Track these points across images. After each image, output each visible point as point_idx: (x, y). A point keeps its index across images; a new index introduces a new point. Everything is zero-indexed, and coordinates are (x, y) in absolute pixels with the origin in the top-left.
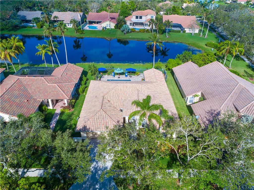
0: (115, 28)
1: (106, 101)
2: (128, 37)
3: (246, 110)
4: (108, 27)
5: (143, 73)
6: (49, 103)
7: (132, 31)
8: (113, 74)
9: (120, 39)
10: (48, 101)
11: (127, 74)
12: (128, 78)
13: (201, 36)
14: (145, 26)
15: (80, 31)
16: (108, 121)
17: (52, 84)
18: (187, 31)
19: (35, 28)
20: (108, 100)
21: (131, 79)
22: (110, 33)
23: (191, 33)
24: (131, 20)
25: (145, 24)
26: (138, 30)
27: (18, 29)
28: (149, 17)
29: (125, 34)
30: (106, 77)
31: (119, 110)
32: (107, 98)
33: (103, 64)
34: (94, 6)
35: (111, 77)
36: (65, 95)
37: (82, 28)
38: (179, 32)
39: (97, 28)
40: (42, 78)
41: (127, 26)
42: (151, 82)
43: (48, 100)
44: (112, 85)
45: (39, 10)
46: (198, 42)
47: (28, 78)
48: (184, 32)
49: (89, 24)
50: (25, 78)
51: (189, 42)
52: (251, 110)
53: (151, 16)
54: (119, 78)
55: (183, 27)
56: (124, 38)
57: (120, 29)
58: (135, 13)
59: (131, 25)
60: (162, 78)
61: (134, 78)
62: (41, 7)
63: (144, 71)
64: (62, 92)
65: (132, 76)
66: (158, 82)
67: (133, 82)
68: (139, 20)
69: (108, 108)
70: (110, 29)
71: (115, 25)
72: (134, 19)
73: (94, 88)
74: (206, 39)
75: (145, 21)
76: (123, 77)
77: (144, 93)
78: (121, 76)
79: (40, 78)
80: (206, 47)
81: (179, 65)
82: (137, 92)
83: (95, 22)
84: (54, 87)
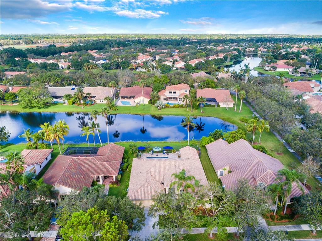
0: (149, 104)
1: (149, 175)
2: (162, 113)
3: (261, 179)
4: (142, 103)
5: (179, 150)
6: (99, 179)
7: (166, 107)
8: (151, 152)
9: (155, 115)
10: (99, 178)
11: (164, 152)
12: (165, 155)
13: (235, 110)
14: (179, 100)
15: (113, 107)
16: (152, 191)
17: (102, 163)
18: (222, 105)
19: (66, 104)
20: (151, 174)
21: (168, 156)
22: (144, 109)
23: (226, 108)
24: (164, 95)
25: (179, 99)
26: (172, 105)
27: (49, 106)
28: (183, 91)
29: (159, 109)
30: (145, 155)
31: (161, 182)
32: (150, 173)
33: (140, 142)
34: (126, 80)
35: (149, 155)
36: (114, 172)
37: (116, 105)
38: (214, 106)
39: (130, 103)
40: (93, 157)
41: (161, 102)
42: (186, 159)
43: (99, 176)
44: (153, 162)
45: (68, 85)
46: (232, 117)
47: (80, 157)
48: (219, 106)
49: (121, 99)
50: (78, 158)
51: (224, 117)
52: (264, 179)
53: (185, 91)
54: (157, 155)
55: (217, 102)
56: (159, 114)
57: (153, 104)
58: (169, 88)
59: (165, 100)
60: (196, 155)
61: (171, 155)
62: (70, 82)
63: (181, 148)
64: (112, 169)
65: (169, 153)
66: (193, 159)
67: (171, 159)
68: (173, 95)
69: (152, 181)
70: (144, 105)
71: (148, 101)
72: (167, 94)
73: (137, 165)
74: (240, 113)
75: (179, 95)
76: (161, 155)
77: (180, 168)
78: (159, 154)
79: (91, 157)
80: (240, 122)
81: (212, 142)
82: (175, 167)
83: (127, 98)
84: (105, 165)
